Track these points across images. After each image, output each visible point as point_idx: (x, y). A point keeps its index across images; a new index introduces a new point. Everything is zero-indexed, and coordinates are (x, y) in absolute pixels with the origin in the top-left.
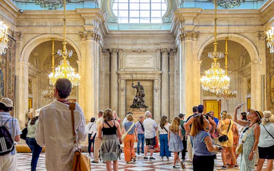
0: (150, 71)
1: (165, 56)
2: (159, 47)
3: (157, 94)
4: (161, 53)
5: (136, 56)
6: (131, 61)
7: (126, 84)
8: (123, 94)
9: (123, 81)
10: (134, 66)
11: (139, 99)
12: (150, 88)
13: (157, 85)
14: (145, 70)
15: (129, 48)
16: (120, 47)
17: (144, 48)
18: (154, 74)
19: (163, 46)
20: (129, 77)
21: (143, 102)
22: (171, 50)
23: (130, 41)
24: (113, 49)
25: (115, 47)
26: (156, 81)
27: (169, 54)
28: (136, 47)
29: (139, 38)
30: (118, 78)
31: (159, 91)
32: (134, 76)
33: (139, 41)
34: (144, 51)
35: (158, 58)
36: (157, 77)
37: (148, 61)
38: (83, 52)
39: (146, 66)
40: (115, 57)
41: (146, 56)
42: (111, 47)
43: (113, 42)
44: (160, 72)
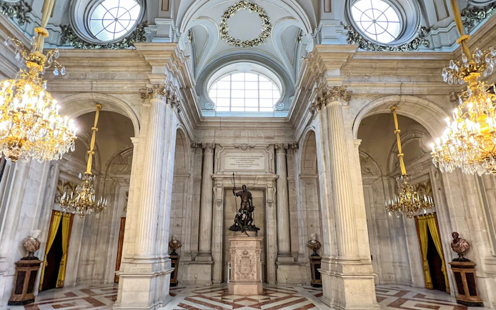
0: (261, 175)
1: (280, 155)
2: (273, 141)
3: (270, 210)
4: (275, 150)
5: (239, 154)
6: (233, 161)
7: (225, 195)
8: (219, 209)
9: (220, 190)
10: (236, 167)
11: (244, 216)
12: (261, 201)
13: (270, 196)
14: (253, 173)
15: (230, 142)
16: (217, 141)
17: (252, 143)
18: (265, 179)
19: (279, 141)
20: (228, 183)
21: (252, 220)
22: (289, 146)
23: (231, 133)
24: (207, 144)
25: (211, 141)
26: (269, 190)
27: (286, 151)
28: (239, 142)
29: (244, 129)
30: (213, 185)
31: (274, 205)
32: (237, 182)
33: (244, 134)
34: (252, 147)
35: (271, 157)
36: (270, 183)
37: (256, 161)
38: (144, 122)
39: (253, 168)
40: (209, 154)
41: (254, 154)
42: (205, 141)
43: (207, 134)
44: (275, 176)
